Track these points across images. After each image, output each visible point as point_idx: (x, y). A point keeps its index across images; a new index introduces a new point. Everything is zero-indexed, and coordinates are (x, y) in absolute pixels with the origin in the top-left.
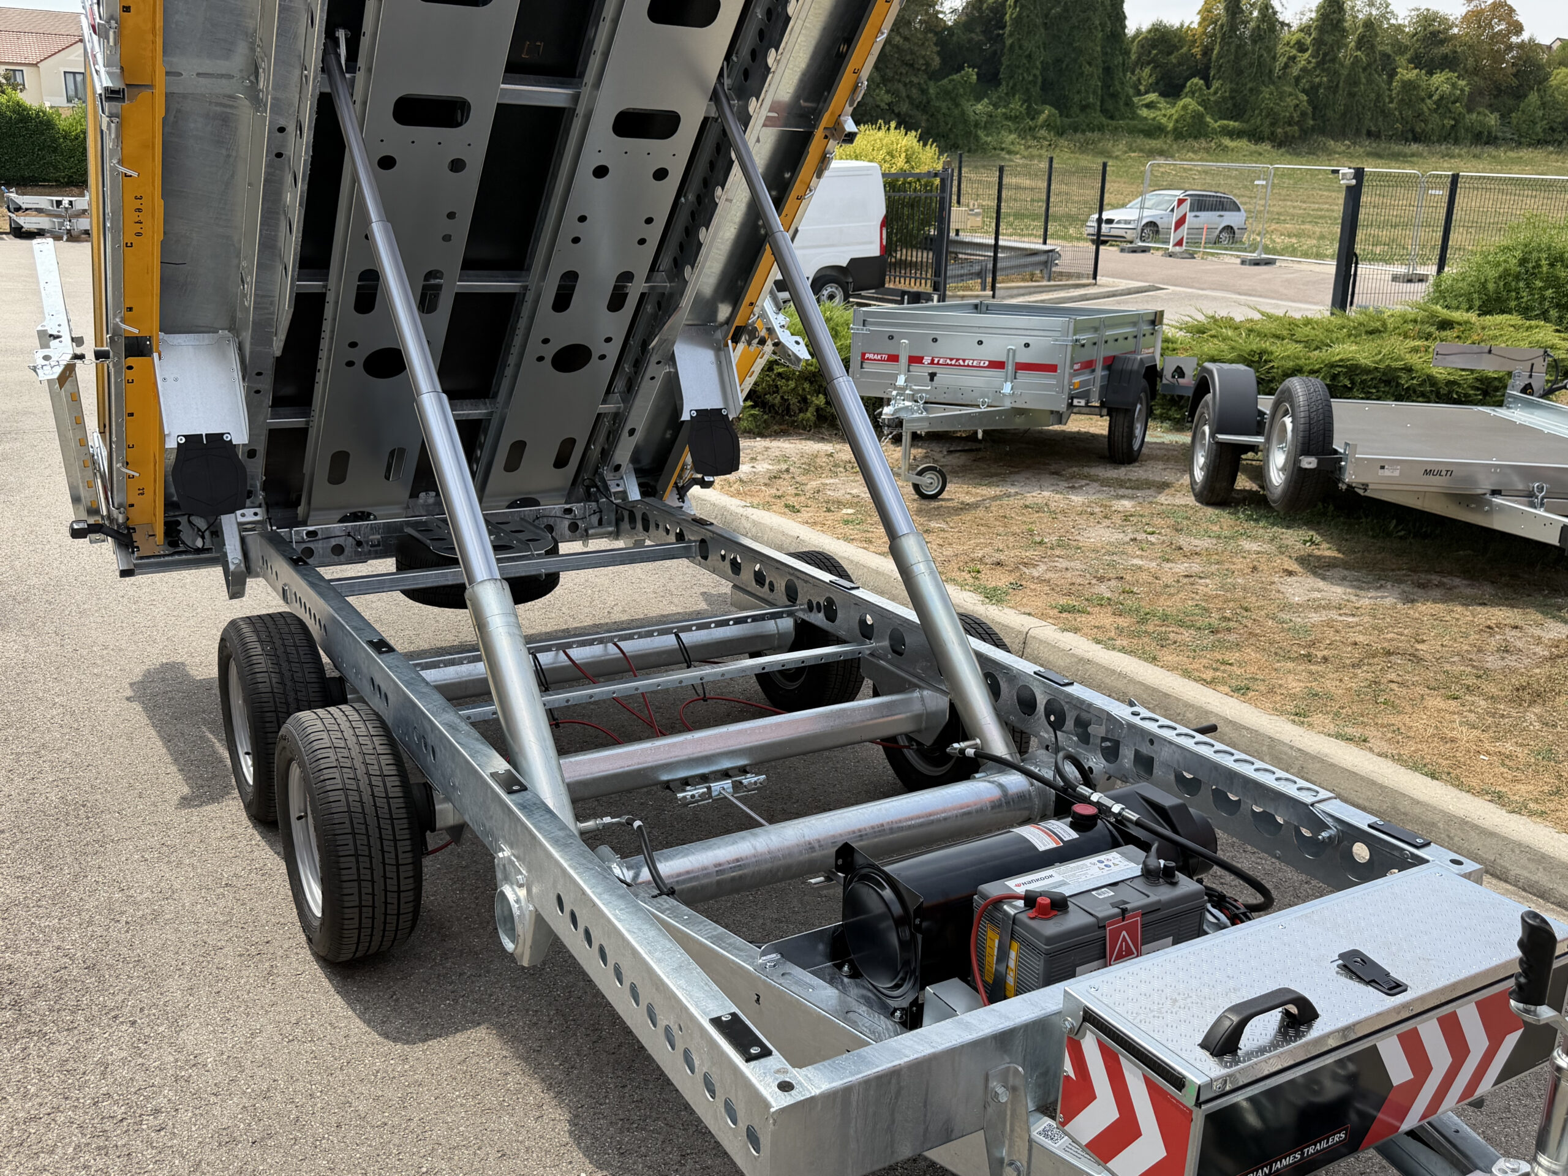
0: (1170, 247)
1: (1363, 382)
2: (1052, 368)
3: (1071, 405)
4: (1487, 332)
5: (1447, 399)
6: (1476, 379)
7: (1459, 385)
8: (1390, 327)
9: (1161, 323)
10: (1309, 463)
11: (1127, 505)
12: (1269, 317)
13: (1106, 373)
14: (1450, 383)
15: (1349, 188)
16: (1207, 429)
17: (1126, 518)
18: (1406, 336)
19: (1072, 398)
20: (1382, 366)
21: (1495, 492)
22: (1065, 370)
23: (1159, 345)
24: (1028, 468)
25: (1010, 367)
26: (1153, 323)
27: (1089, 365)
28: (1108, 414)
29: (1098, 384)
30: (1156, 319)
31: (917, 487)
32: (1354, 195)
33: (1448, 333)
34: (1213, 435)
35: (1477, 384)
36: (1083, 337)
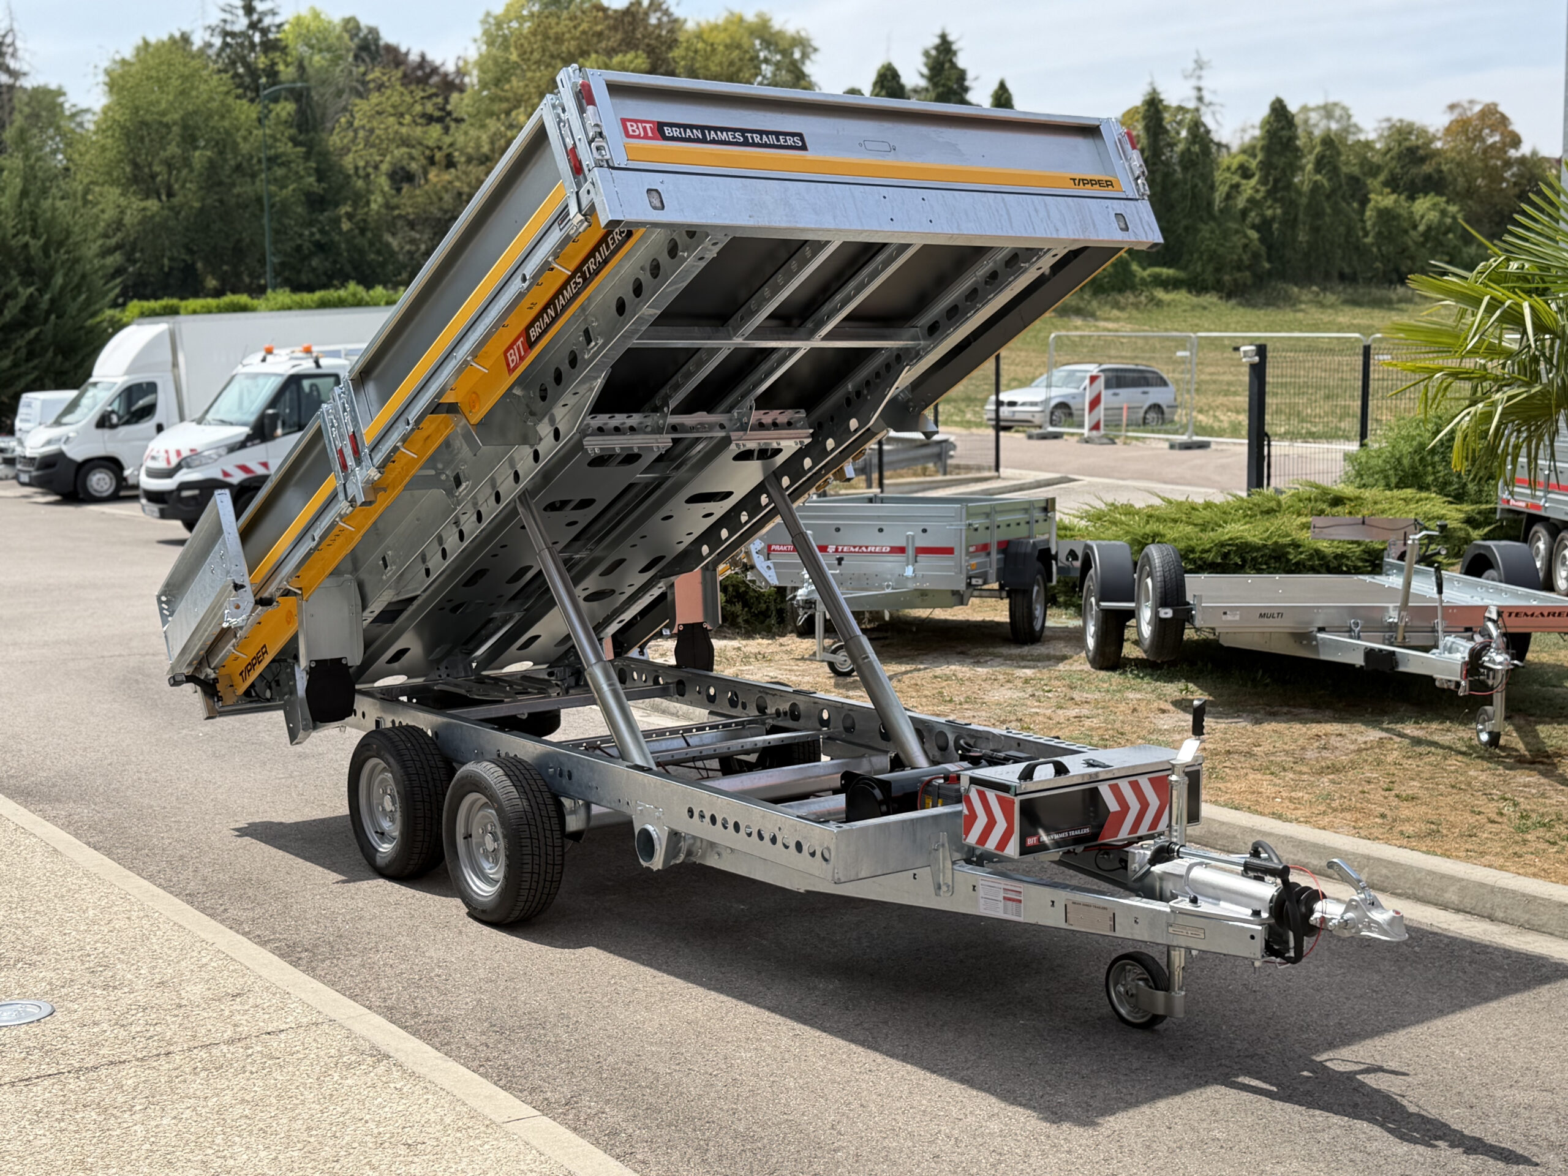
0: (1086, 431)
1: (1253, 559)
2: (949, 551)
3: (969, 585)
4: (1379, 506)
5: (1337, 570)
6: (1364, 552)
7: (1348, 558)
8: (1284, 506)
9: (1054, 510)
10: (1167, 613)
11: (1029, 672)
12: (1170, 502)
13: (1001, 556)
14: (1337, 557)
15: (1253, 366)
16: (1093, 600)
17: (1026, 681)
18: (1299, 515)
19: (970, 578)
20: (1269, 543)
21: (1321, 630)
22: (960, 552)
23: (1054, 531)
24: (936, 650)
25: (910, 552)
26: (1045, 510)
27: (985, 548)
28: (1009, 596)
29: (995, 566)
30: (1048, 506)
31: (831, 665)
32: (1258, 371)
33: (1339, 508)
34: (1097, 604)
35: (1366, 556)
36: (977, 522)
